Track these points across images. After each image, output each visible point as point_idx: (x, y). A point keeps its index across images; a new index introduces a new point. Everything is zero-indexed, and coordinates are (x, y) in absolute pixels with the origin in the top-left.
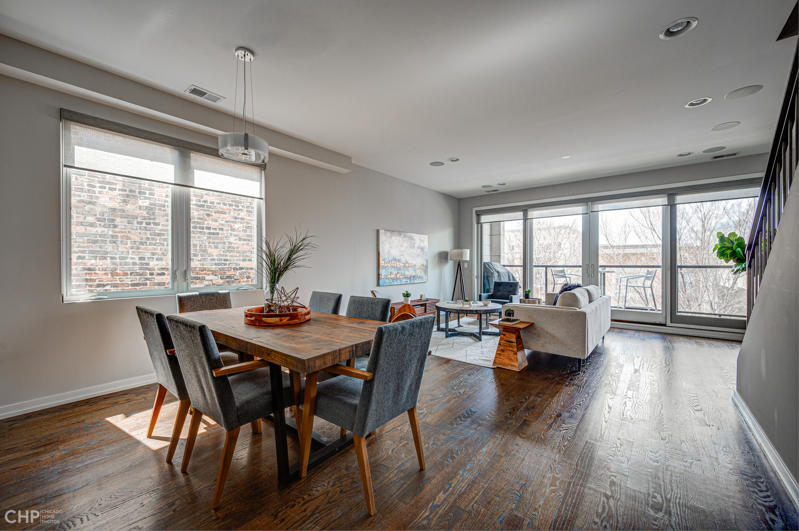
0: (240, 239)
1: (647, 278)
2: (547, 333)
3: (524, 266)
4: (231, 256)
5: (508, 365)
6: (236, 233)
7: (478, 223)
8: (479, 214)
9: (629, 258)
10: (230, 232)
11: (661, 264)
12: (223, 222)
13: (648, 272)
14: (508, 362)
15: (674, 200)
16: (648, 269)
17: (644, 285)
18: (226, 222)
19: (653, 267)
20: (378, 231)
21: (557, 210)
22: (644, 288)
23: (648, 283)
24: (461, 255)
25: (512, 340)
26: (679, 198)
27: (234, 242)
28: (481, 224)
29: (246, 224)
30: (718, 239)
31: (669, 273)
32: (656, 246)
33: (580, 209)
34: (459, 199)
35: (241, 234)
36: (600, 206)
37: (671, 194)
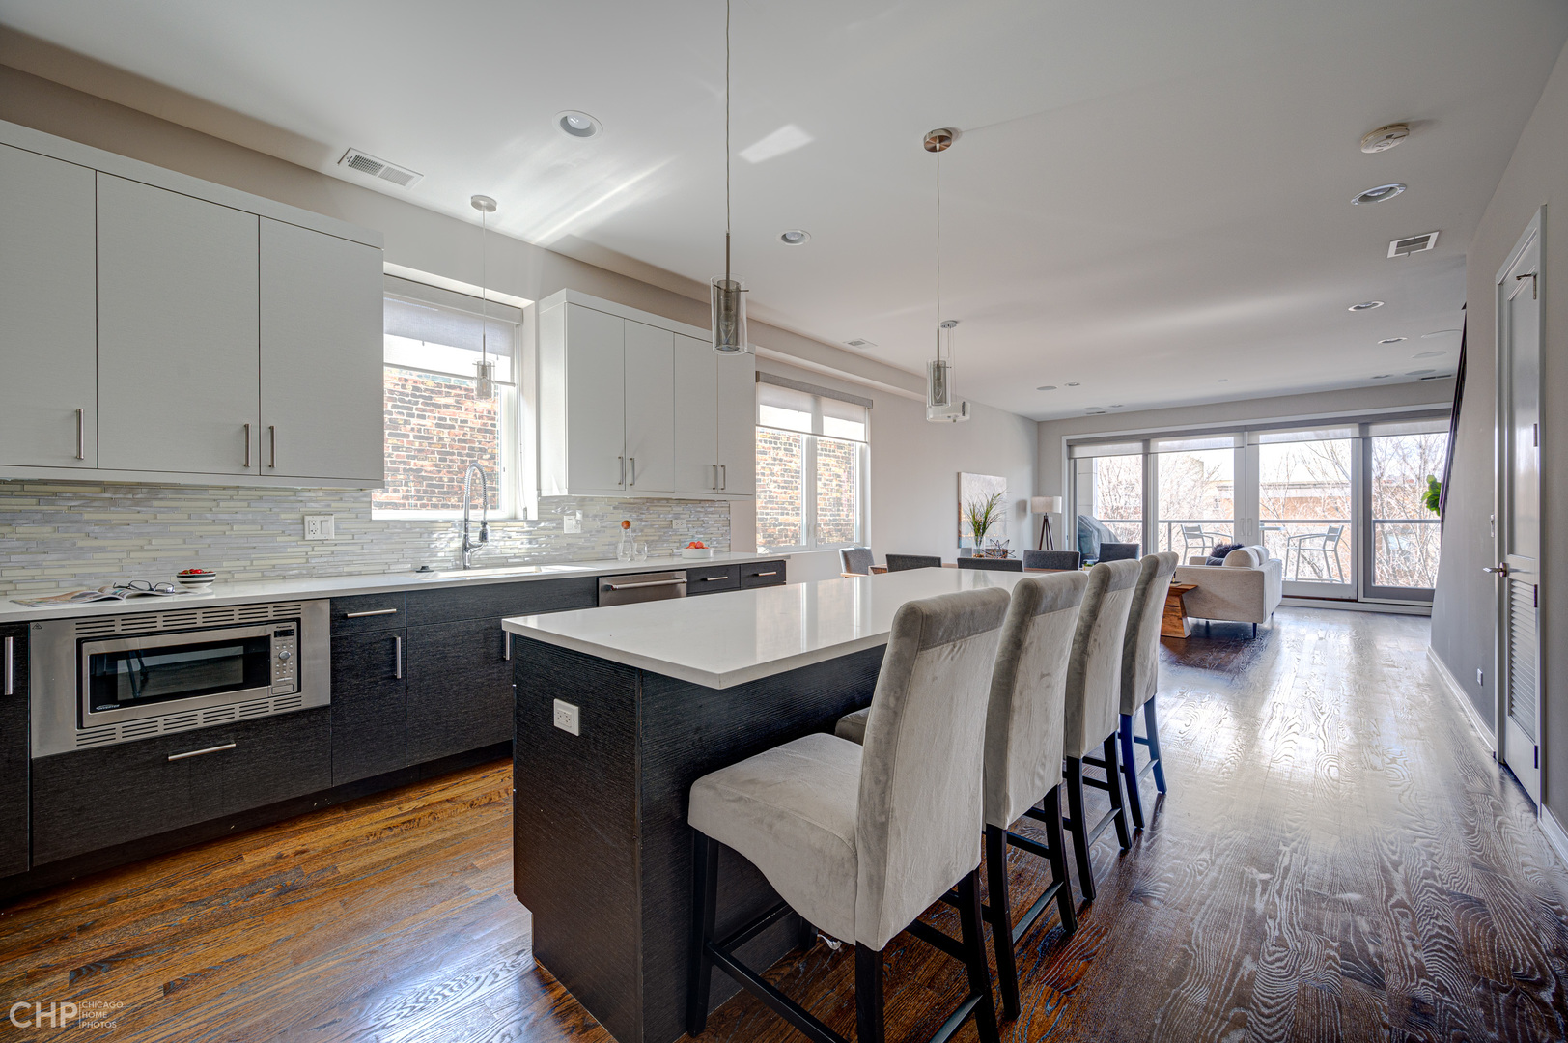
0: (779, 487)
1: (1329, 538)
2: (1215, 596)
3: (1145, 522)
4: (772, 509)
5: (1171, 632)
6: (775, 478)
7: (1069, 458)
8: (1070, 446)
9: (1295, 509)
10: (770, 477)
11: (1349, 517)
12: (764, 465)
13: (1331, 530)
14: (1171, 628)
15: (1368, 431)
16: (1331, 525)
17: (1324, 547)
18: (767, 464)
19: (1338, 522)
20: (958, 475)
21: (1195, 441)
22: (1324, 551)
23: (1330, 545)
24: (1051, 505)
25: (1175, 604)
26: (1374, 429)
27: (774, 490)
28: (1075, 459)
29: (783, 467)
30: (1427, 485)
31: (1361, 529)
32: (1339, 485)
33: (1229, 440)
34: (1039, 423)
35: (780, 479)
36: (1263, 437)
37: (1365, 423)
